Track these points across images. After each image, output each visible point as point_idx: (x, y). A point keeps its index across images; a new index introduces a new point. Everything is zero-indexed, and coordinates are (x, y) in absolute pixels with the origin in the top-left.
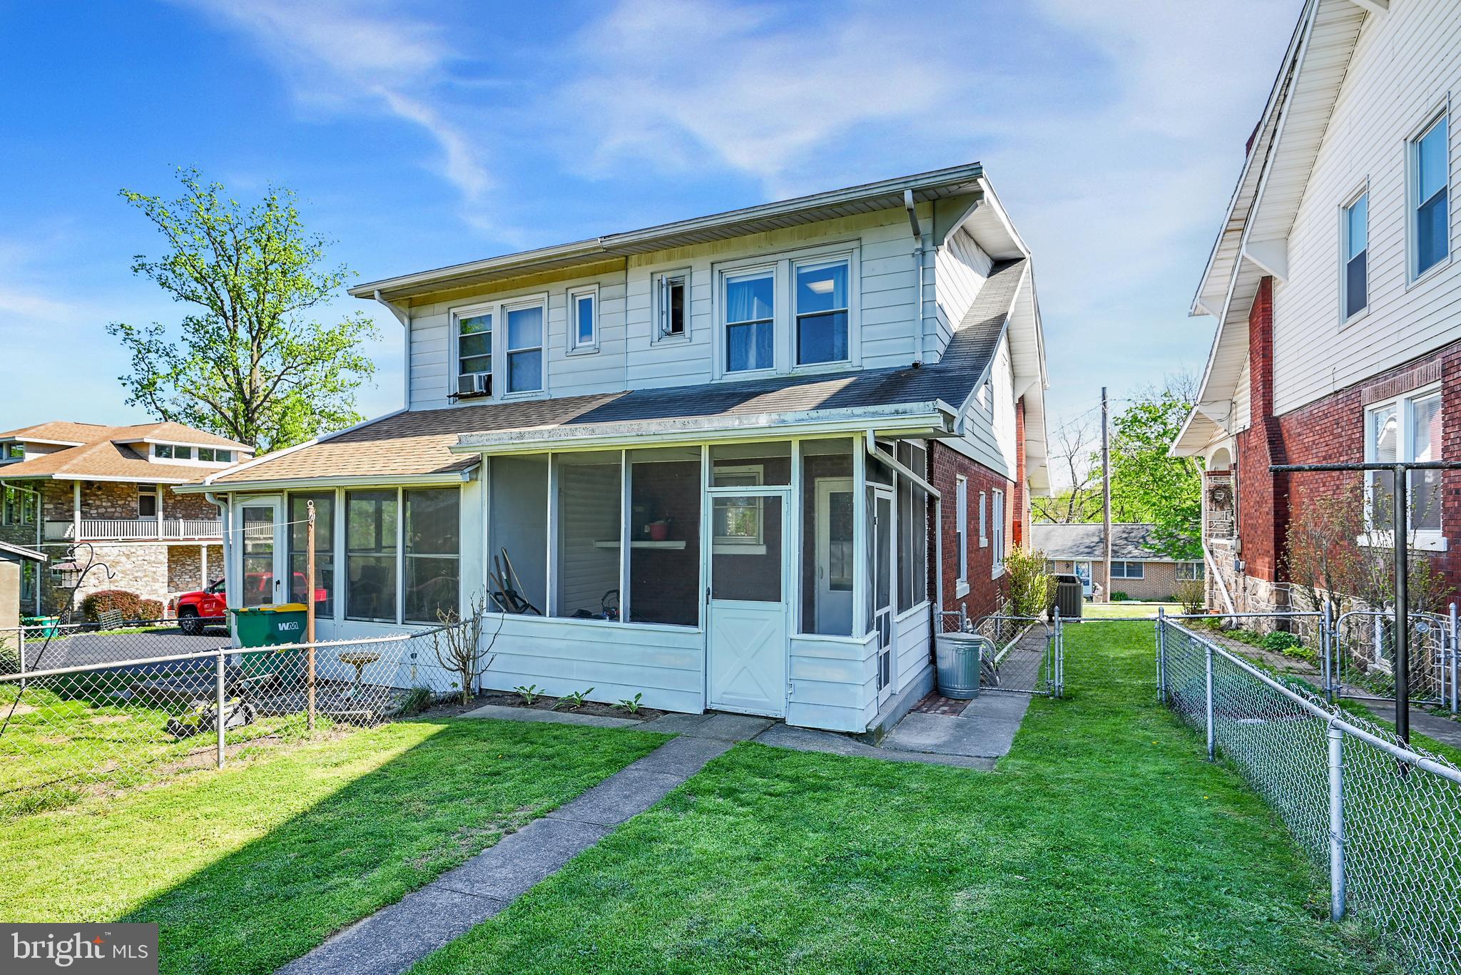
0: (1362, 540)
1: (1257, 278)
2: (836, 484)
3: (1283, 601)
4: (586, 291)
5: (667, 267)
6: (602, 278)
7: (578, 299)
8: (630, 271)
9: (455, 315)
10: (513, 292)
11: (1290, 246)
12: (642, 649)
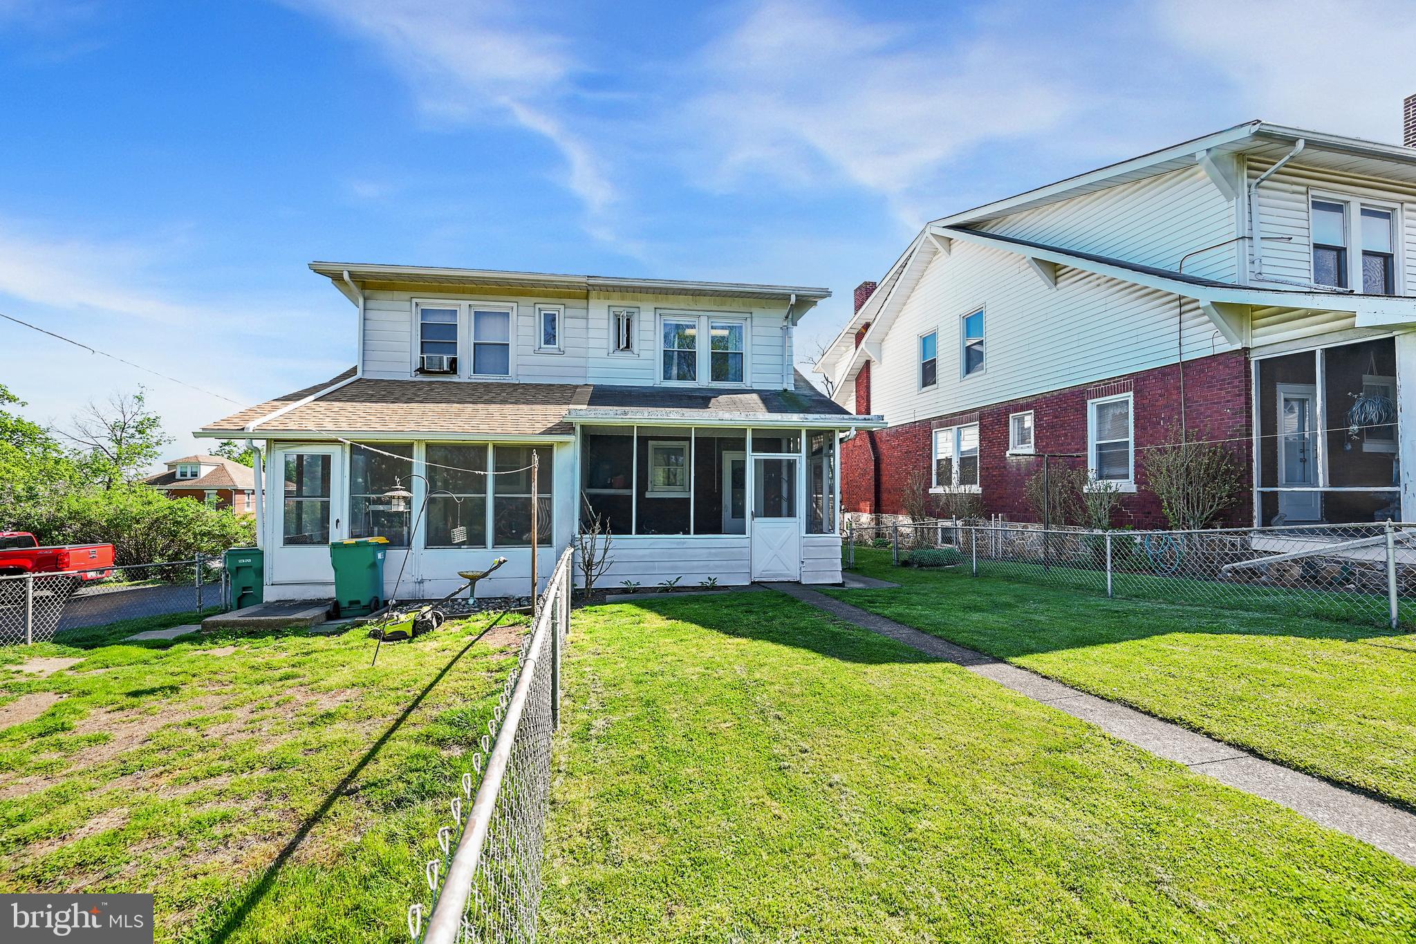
0: (931, 491)
1: (864, 360)
2: (736, 455)
3: (878, 522)
4: (550, 309)
5: (622, 305)
6: (568, 302)
7: (543, 313)
8: (591, 301)
9: (417, 304)
10: (482, 297)
11: (883, 347)
12: (708, 550)
